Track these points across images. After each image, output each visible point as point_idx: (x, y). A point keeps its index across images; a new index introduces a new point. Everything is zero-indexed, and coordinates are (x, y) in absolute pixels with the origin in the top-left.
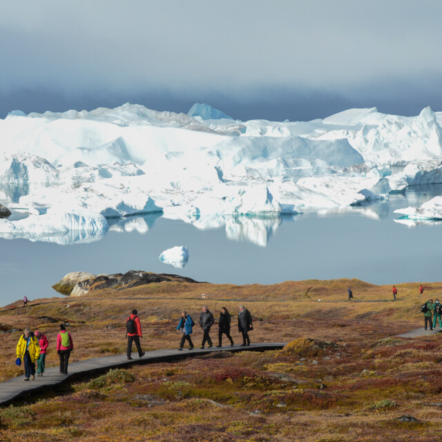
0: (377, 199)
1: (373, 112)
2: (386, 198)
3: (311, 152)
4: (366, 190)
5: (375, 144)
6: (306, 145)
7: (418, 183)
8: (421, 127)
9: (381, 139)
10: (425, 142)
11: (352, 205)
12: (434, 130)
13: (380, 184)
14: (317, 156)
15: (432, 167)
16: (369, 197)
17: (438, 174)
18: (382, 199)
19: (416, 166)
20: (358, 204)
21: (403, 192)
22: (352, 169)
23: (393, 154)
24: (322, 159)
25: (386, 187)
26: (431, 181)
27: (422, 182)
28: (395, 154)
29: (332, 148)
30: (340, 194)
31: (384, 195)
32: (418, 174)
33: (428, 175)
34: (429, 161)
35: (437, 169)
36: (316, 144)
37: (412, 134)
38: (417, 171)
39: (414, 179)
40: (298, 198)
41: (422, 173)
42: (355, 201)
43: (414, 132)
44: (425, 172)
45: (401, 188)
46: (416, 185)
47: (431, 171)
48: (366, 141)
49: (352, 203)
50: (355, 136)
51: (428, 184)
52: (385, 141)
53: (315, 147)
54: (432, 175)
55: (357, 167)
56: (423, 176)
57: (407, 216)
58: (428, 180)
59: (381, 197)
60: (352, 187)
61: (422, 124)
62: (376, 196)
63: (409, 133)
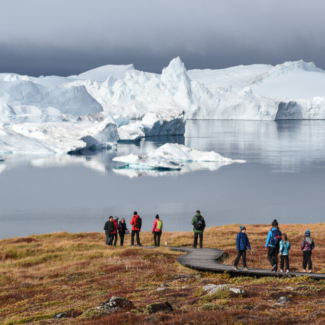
0: (103, 148)
1: (129, 69)
2: (114, 147)
3: (43, 99)
4: (90, 136)
5: (121, 96)
6: (38, 92)
7: (157, 134)
8: (170, 79)
9: (128, 90)
10: (173, 94)
11: (70, 153)
12: (182, 82)
13: (107, 130)
14: (50, 103)
15: (172, 117)
16: (94, 145)
17: (179, 125)
18: (109, 148)
19: (154, 115)
20: (78, 152)
21: (137, 142)
22: (87, 118)
23: (139, 106)
24: (56, 108)
25: (114, 135)
26: (171, 132)
27: (162, 133)
28: (141, 107)
29: (68, 96)
30: (58, 140)
31: (111, 144)
32: (157, 124)
33: (168, 126)
34: (170, 110)
35: (177, 119)
36: (49, 90)
37: (161, 87)
38: (156, 120)
39: (152, 129)
40: (5, 143)
41: (161, 123)
42: (74, 149)
43: (163, 84)
44: (165, 122)
45: (134, 137)
46: (154, 136)
47: (171, 121)
48: (112, 93)
49: (69, 150)
50: (99, 87)
51: (168, 135)
52: (132, 93)
53: (48, 93)
54: (172, 125)
55: (93, 116)
56: (163, 126)
57: (128, 165)
58: (168, 131)
59: (108, 145)
60: (73, 133)
61: (171, 75)
62: (102, 145)
63: (158, 86)
